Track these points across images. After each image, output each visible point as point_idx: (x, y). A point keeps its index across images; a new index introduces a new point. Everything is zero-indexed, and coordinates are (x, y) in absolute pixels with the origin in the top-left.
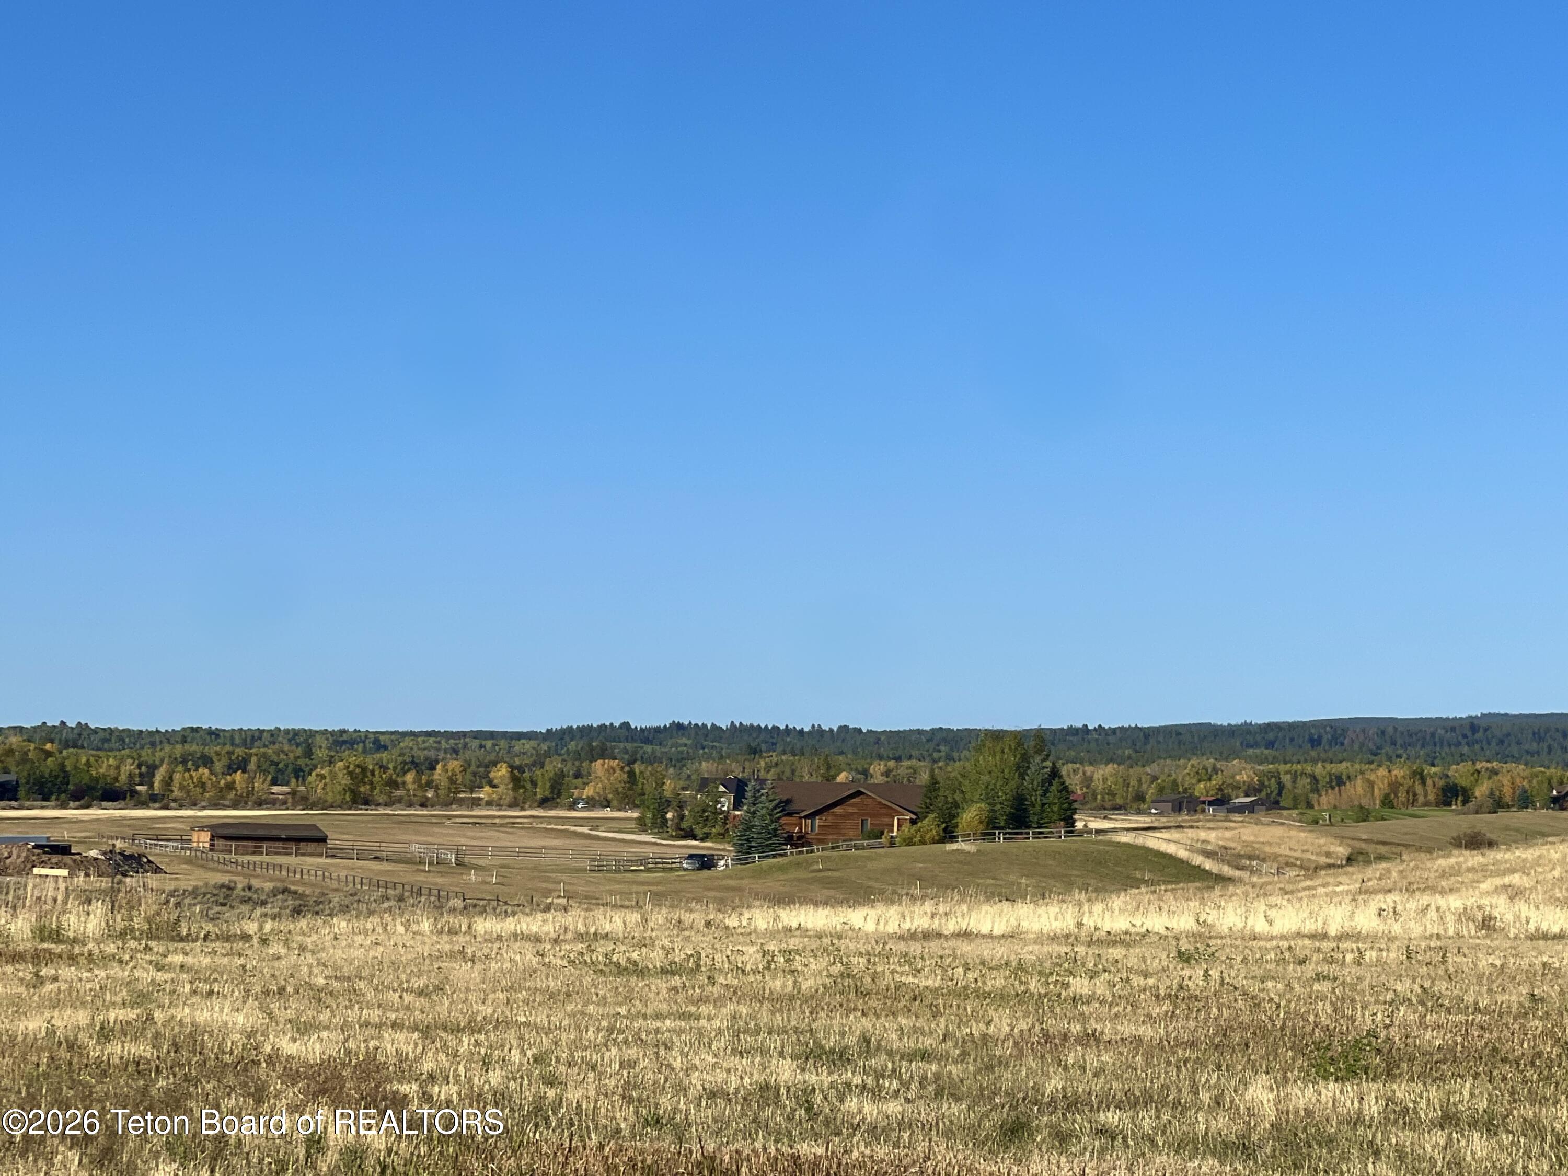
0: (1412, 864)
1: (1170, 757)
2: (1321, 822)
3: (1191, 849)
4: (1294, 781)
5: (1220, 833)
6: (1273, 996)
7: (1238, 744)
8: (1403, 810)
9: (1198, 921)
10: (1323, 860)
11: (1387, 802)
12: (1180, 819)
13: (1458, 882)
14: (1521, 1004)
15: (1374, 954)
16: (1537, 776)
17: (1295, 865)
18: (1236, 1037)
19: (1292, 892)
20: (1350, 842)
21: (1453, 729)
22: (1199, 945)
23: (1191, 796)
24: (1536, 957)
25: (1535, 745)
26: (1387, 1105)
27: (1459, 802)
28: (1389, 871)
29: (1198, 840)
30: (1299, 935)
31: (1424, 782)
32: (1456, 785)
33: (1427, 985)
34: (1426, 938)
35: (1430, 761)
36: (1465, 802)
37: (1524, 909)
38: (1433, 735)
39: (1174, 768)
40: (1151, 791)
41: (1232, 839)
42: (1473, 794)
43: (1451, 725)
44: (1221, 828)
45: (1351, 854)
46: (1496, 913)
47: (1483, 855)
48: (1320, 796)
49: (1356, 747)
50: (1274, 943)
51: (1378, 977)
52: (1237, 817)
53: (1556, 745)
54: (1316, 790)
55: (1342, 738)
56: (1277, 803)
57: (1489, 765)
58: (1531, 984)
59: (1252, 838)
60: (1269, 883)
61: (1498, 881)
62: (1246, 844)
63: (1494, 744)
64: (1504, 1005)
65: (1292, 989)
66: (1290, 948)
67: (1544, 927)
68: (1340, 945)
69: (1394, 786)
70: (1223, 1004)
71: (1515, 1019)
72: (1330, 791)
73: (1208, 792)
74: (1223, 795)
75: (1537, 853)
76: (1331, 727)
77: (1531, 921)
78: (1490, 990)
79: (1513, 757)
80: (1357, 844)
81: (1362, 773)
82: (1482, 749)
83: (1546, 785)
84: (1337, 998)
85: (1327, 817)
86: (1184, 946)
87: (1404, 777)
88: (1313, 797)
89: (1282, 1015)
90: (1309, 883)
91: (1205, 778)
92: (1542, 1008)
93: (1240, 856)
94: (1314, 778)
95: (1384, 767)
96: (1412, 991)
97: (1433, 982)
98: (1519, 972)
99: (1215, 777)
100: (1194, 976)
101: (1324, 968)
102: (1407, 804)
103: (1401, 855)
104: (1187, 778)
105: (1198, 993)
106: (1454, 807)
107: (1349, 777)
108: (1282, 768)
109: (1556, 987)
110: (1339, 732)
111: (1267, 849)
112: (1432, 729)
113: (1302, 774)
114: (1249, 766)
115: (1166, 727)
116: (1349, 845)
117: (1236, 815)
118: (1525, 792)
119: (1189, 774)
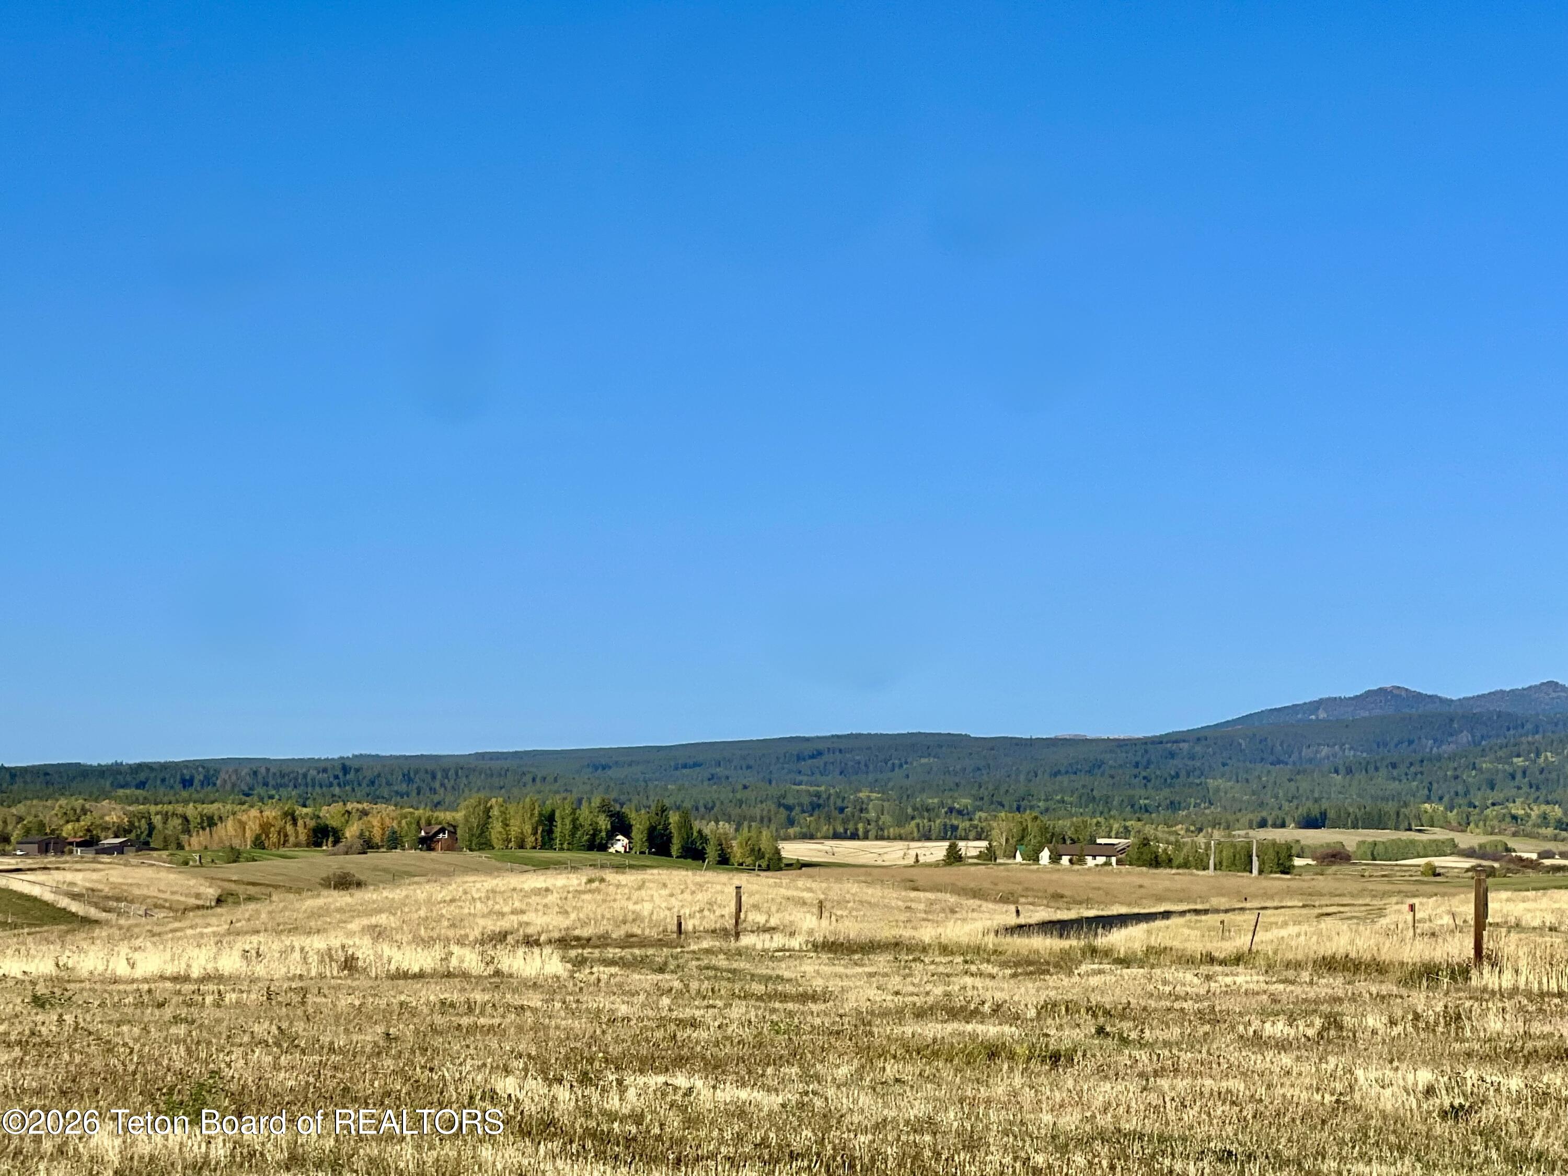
0: (281, 905)
1: (38, 797)
2: (191, 863)
3: (57, 891)
4: (165, 822)
5: (88, 875)
6: (127, 1040)
7: (108, 783)
8: (274, 851)
9: (57, 965)
10: (193, 901)
11: (258, 843)
12: (46, 860)
13: (326, 923)
14: (376, 1044)
15: (234, 996)
16: (406, 817)
17: (164, 907)
18: (86, 1083)
19: (159, 934)
20: (221, 883)
21: (325, 770)
22: (56, 990)
23: (58, 837)
24: (395, 997)
25: (404, 785)
26: (235, 1148)
27: (329, 842)
28: (258, 912)
29: (64, 882)
30: (162, 978)
31: (295, 822)
32: (327, 826)
33: (284, 1025)
34: (289, 979)
35: (301, 801)
36: (336, 842)
37: (387, 950)
38: (305, 776)
39: (41, 808)
40: (17, 832)
41: (99, 881)
42: (343, 834)
43: (323, 767)
44: (89, 870)
45: (220, 896)
46: (359, 954)
47: (351, 895)
48: (191, 836)
49: (228, 787)
50: (135, 986)
51: (236, 1019)
52: (105, 858)
53: (424, 786)
54: (187, 831)
55: (214, 779)
56: (147, 843)
57: (360, 806)
58: (388, 1022)
59: (120, 880)
60: (137, 925)
61: (366, 921)
62: (114, 886)
63: (364, 785)
64: (359, 1045)
65: (149, 1032)
66: (150, 991)
67: (405, 966)
68: (202, 987)
69: (265, 827)
70: (75, 1051)
71: (368, 1058)
72: (201, 832)
73: (76, 833)
74: (92, 837)
75: (404, 893)
76: (204, 768)
77: (393, 961)
78: (346, 1030)
79: (383, 798)
80: (226, 885)
81: (234, 814)
82: (353, 790)
83: (414, 826)
84: (192, 1041)
85: (198, 858)
86: (41, 990)
87: (275, 818)
88: (184, 838)
89: (135, 1059)
90: (177, 925)
91: (74, 818)
92: (396, 1047)
93: (107, 898)
94: (185, 819)
95: (256, 807)
96: (269, 1033)
97: (291, 1023)
98: (376, 1011)
99: (83, 817)
100: (47, 1023)
101: (183, 1012)
102: (278, 845)
103: (270, 896)
104: (55, 819)
105: (50, 1038)
106: (324, 848)
107: (220, 818)
108: (153, 809)
109: (411, 1026)
110: (212, 772)
111: (136, 892)
112: (304, 770)
113: (173, 814)
114: (118, 807)
115: (34, 767)
116: (220, 887)
117: (105, 856)
118: (394, 833)
119: (57, 815)
